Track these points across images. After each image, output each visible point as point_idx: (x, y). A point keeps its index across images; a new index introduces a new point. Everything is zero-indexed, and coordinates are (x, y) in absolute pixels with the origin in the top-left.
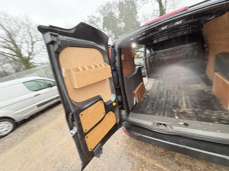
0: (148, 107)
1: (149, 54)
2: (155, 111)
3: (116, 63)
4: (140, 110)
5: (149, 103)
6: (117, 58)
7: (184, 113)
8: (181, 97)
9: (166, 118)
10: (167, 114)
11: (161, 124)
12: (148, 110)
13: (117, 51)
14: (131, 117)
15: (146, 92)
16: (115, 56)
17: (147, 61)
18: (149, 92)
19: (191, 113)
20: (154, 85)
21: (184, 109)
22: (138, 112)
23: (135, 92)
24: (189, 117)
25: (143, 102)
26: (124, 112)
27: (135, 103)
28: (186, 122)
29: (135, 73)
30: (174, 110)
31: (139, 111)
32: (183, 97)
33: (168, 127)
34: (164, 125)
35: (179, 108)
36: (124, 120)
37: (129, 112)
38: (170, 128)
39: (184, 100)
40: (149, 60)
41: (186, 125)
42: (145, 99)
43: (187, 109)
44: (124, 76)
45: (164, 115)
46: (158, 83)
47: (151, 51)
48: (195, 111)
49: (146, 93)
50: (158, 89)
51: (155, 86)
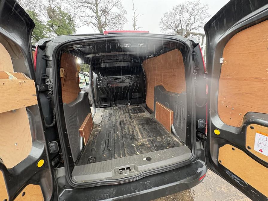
0: (102, 147)
1: (97, 78)
2: (113, 152)
3: (48, 80)
4: (91, 157)
5: (103, 142)
6: (51, 71)
7: (143, 145)
8: (135, 127)
9: (127, 158)
10: (127, 152)
11: (124, 169)
12: (103, 153)
13: (51, 59)
14: (75, 175)
15: (94, 126)
16: (47, 66)
17: (94, 86)
18: (99, 126)
19: (147, 143)
20: (103, 116)
21: (142, 141)
22: (88, 162)
23: (81, 129)
24: (148, 149)
25: (93, 143)
26: (61, 172)
27: (81, 148)
28: (148, 156)
29: (81, 100)
30: (133, 144)
31: (89, 159)
32: (136, 127)
33: (132, 170)
34: (128, 168)
35: (137, 140)
36: (61, 187)
37: (74, 166)
38: (135, 171)
39: (138, 130)
40: (97, 85)
41: (149, 159)
42: (95, 137)
43: (144, 140)
44: (64, 104)
45: (124, 155)
46: (108, 114)
47: (98, 75)
48: (150, 140)
49: (96, 128)
50: (109, 121)
51: (105, 117)
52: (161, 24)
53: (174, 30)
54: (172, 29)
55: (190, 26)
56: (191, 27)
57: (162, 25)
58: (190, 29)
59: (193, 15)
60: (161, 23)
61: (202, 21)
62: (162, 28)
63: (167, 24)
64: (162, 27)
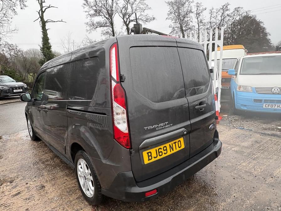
52: (85, 6)
53: (107, 18)
54: (103, 17)
55: (127, 17)
56: (129, 18)
57: (87, 8)
58: (128, 20)
59: (129, 3)
60: (85, 4)
61: (142, 13)
62: (87, 13)
63: (94, 8)
64: (88, 10)
